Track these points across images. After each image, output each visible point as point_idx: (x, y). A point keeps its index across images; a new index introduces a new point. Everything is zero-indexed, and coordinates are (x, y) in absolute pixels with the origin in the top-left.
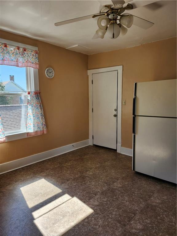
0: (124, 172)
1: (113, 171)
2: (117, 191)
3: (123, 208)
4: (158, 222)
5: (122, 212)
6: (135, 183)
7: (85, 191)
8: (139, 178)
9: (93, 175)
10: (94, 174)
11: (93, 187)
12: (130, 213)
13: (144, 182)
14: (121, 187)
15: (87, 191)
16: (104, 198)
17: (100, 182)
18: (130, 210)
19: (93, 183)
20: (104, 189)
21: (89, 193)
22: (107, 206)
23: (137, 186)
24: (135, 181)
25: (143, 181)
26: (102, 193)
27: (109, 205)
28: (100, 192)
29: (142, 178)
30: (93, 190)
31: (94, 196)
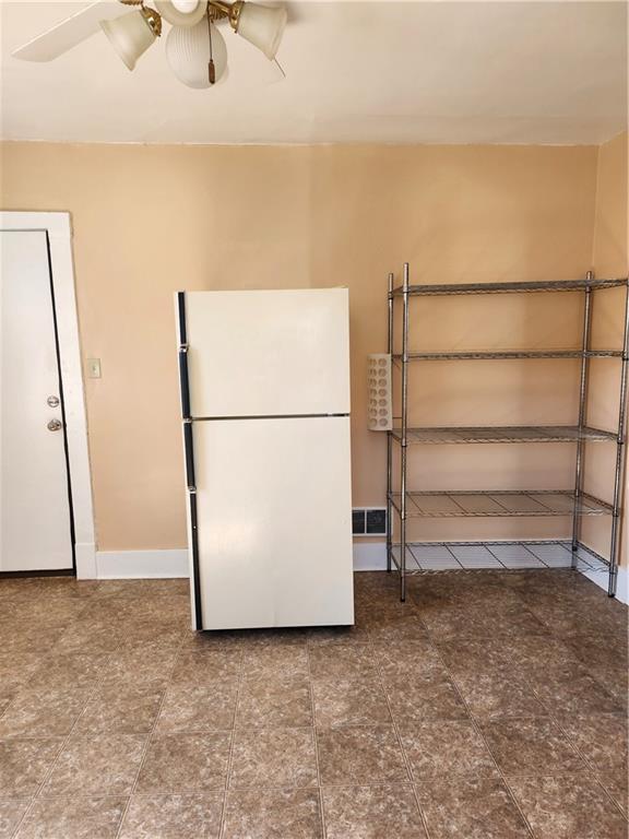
0: (163, 652)
1: (119, 665)
2: (190, 741)
3: (263, 795)
4: (390, 779)
5: (269, 816)
6: (227, 678)
7: (58, 819)
8: (228, 649)
9: (40, 720)
10: (39, 712)
11: (81, 775)
12: (296, 800)
13: (253, 660)
14: (196, 718)
15: (66, 811)
16: (167, 798)
17: (97, 740)
18: (289, 791)
19: (71, 758)
20: (137, 758)
21: (86, 813)
22: (204, 828)
23: (241, 686)
24: (221, 668)
25: (248, 656)
26: (140, 779)
27: (207, 816)
28: (131, 780)
29: (237, 647)
30: (94, 788)
31: (119, 817)
